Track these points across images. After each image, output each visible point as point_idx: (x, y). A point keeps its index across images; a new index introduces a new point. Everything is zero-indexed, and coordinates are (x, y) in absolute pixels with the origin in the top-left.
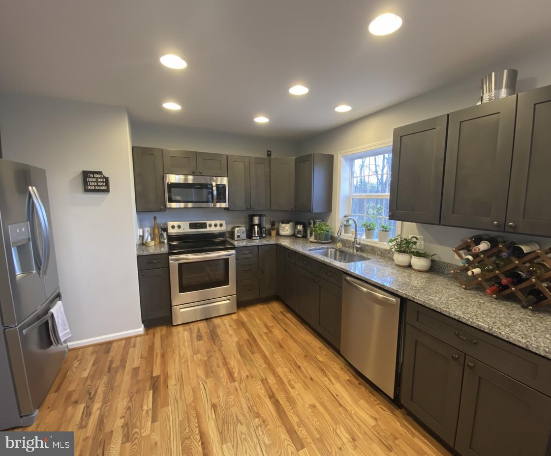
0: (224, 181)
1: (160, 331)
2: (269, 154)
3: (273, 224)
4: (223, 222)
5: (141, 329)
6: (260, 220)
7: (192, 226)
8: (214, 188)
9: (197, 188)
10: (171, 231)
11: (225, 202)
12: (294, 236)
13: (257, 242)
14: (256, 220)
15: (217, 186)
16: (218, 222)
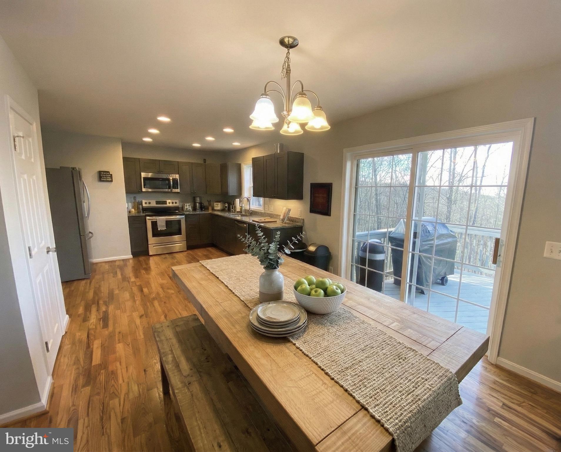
0: (177, 176)
1: (142, 258)
2: (205, 161)
3: (209, 202)
4: (177, 201)
5: (131, 256)
6: (201, 199)
7: (157, 203)
8: (171, 181)
9: (161, 180)
10: (144, 205)
11: (178, 188)
12: (223, 210)
13: (198, 212)
14: (198, 200)
15: (173, 180)
16: (174, 201)
